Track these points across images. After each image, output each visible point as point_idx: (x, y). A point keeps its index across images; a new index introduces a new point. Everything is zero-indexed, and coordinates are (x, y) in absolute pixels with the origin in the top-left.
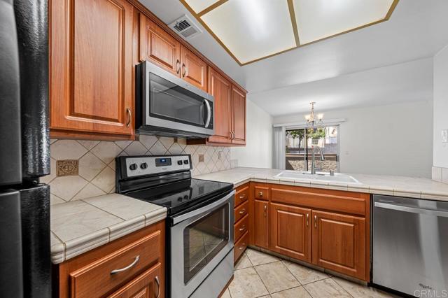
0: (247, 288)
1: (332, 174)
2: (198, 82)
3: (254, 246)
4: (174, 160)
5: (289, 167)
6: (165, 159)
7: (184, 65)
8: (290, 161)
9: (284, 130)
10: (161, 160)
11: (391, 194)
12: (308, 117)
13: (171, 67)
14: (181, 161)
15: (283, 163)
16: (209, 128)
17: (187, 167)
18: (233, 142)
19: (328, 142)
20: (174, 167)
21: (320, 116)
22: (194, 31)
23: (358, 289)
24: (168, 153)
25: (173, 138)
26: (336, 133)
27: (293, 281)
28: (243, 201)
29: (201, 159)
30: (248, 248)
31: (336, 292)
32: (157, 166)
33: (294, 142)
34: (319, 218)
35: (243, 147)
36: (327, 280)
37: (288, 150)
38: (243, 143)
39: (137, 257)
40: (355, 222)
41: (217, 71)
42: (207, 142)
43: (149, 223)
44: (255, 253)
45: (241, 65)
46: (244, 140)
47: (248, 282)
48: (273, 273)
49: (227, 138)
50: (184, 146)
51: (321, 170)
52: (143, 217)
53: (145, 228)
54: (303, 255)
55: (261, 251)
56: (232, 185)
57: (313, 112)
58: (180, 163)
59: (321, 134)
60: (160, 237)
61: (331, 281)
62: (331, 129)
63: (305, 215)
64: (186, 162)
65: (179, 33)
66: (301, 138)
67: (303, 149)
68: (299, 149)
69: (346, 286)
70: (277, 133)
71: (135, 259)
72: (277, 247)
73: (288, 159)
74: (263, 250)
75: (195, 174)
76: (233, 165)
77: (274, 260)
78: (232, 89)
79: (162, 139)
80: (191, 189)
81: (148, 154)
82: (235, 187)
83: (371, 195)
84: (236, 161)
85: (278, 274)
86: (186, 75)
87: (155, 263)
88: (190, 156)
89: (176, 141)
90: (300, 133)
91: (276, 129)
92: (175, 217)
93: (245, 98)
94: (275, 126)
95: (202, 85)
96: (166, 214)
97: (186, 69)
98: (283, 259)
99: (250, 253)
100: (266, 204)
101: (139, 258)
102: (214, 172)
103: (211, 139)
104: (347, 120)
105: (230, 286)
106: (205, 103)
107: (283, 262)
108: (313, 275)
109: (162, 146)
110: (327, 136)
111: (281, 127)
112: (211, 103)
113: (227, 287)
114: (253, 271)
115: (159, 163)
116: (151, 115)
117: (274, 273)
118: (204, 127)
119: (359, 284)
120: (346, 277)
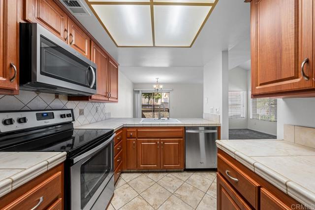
0: (125, 197)
1: (168, 118)
2: (83, 51)
3: (126, 170)
4: (57, 113)
5: (143, 116)
6: (47, 113)
7: (71, 35)
8: (144, 113)
9: (141, 92)
10: (43, 114)
11: (191, 126)
12: (155, 86)
13: (59, 34)
14: (64, 115)
15: (140, 114)
16: (93, 88)
17: (70, 119)
18: (110, 99)
19: (163, 101)
20: (57, 120)
21: (161, 86)
22: (83, 11)
23: (180, 174)
24: (49, 108)
25: (54, 95)
26: (167, 96)
27: (151, 182)
28: (120, 140)
29: (81, 112)
30: (122, 172)
31: (172, 179)
32: (38, 120)
33: (145, 101)
34: (164, 143)
35: (116, 104)
36: (168, 175)
37: (143, 106)
38: (116, 100)
39: (41, 198)
40: (179, 142)
41: (98, 45)
42: (89, 99)
43: (50, 167)
44: (127, 174)
45: (118, 46)
46: (117, 99)
47: (124, 193)
48: (139, 182)
49: (105, 96)
50: (65, 102)
51: (163, 117)
52: (46, 163)
53: (47, 171)
54: (155, 166)
55: (131, 172)
56: (113, 130)
57: (158, 83)
58: (62, 116)
59: (159, 96)
60: (60, 177)
61: (169, 175)
62: (165, 94)
63: (157, 143)
64: (69, 115)
65: (68, 8)
66: (149, 98)
67: (152, 105)
68: (148, 106)
69: (176, 174)
70: (136, 95)
71: (39, 200)
72: (141, 166)
73: (143, 111)
74: (132, 171)
75: (76, 125)
76: (107, 117)
77: (140, 174)
78: (109, 61)
79: (41, 94)
80: (74, 138)
81: (26, 108)
82: (115, 131)
83: (185, 127)
84: (109, 114)
85: (142, 181)
86: (73, 43)
87: (56, 199)
88: (72, 110)
89: (57, 97)
90: (148, 95)
91: (135, 92)
92: (74, 158)
93: (117, 69)
94: (135, 90)
95: (86, 54)
96: (66, 157)
97: (74, 38)
98: (145, 172)
99: (123, 175)
100: (134, 140)
101: (43, 198)
102: (92, 123)
103: (93, 97)
104: (173, 90)
105: (112, 202)
106: (90, 69)
107: (145, 174)
108: (161, 175)
109: (42, 101)
110: (162, 98)
111: (139, 91)
112: (95, 70)
113: (110, 202)
114: (127, 186)
115: (40, 117)
116: (42, 73)
117: (141, 182)
118: (89, 87)
119: (181, 172)
120: (175, 170)
